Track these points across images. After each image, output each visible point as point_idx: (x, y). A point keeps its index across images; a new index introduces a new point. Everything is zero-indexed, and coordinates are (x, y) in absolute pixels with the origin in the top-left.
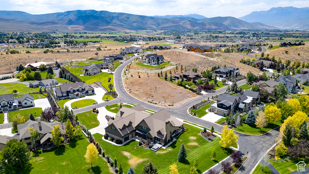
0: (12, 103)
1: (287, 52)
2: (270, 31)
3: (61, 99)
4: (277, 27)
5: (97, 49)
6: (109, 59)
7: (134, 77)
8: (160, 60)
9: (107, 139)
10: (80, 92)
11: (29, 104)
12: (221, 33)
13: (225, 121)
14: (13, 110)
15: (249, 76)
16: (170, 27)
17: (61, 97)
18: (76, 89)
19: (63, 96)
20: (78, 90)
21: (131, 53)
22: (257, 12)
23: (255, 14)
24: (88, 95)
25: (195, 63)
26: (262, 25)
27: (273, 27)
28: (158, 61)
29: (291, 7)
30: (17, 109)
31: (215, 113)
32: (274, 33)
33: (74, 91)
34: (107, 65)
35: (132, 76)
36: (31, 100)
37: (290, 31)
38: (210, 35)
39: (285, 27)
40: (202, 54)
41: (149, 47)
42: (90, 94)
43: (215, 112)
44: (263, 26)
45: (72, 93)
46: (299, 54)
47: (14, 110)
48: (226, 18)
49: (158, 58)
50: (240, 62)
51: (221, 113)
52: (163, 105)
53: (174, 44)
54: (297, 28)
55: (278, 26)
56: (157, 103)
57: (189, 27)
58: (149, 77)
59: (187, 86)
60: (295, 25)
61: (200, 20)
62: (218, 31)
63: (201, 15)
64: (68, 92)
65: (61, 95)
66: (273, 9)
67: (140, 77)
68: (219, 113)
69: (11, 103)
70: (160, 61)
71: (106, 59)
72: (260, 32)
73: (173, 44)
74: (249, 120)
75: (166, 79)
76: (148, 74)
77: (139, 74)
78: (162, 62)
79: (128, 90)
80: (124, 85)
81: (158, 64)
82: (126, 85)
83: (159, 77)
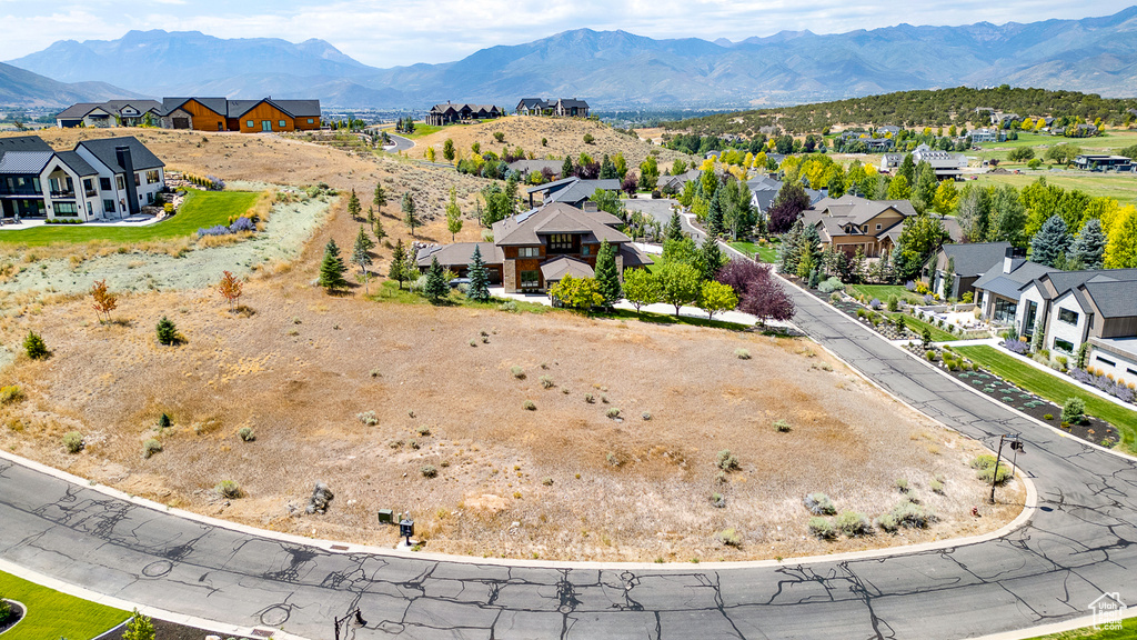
1: (500, 138)
7: (90, 359)
8: (142, 175)
28: (130, 183)
35: (38, 350)
49: (120, 161)
58: (248, 309)
67: (179, 332)
70: (145, 189)
76: (230, 287)
77: (114, 314)
78: (154, 188)
79: (275, 505)
80: (99, 481)
81: (134, 210)
82: (114, 469)
83: (333, 293)
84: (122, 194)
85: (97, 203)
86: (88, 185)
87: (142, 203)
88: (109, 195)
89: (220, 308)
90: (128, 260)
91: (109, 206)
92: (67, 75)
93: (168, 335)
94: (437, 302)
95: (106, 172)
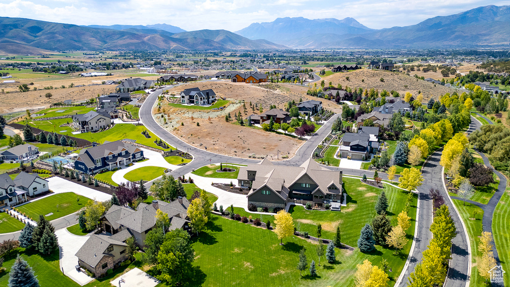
0: (13, 191)
1: (348, 79)
2: (283, 53)
3: (96, 173)
4: (287, 46)
5: (21, 88)
6: (109, 101)
7: (188, 126)
8: (211, 97)
9: (256, 211)
10: (123, 156)
11: (40, 189)
12: (217, 55)
13: (372, 165)
14: (17, 204)
15: (345, 110)
16: (127, 45)
17: (94, 169)
18: (116, 153)
19: (96, 168)
20: (120, 155)
21: (138, 90)
22: (257, 24)
23: (255, 27)
24: (137, 161)
25: (263, 98)
26: (268, 43)
27: (284, 46)
28: (208, 98)
29: (301, 18)
30: (25, 201)
31: (349, 159)
32: (290, 55)
33: (115, 157)
34: (116, 112)
35: (183, 125)
36: (43, 182)
37: (307, 52)
38: (205, 59)
39: (297, 46)
40: (260, 85)
41: (161, 78)
42: (139, 159)
43: (348, 157)
44: (270, 46)
45: (111, 161)
46: (363, 81)
47: (19, 204)
48: (218, 32)
49: (208, 94)
50: (308, 94)
51: (357, 158)
52: (275, 159)
53: (157, 74)
54: (312, 48)
55: (289, 45)
56: (265, 156)
57: (162, 45)
58: (212, 123)
59: (280, 131)
60: (309, 44)
61: (177, 34)
62: (211, 53)
63: (175, 26)
64: (105, 161)
65: (93, 167)
66: (278, 20)
67: (200, 124)
68: (354, 157)
69: (11, 190)
70: (211, 99)
71: (103, 101)
72: (271, 54)
73: (155, 73)
74: (399, 159)
75: (242, 123)
76: (209, 119)
77: (193, 121)
78: (213, 99)
79: (197, 145)
80: (182, 140)
81: (208, 103)
82: (184, 139)
83: (227, 122)
84: (207, 100)
85: (202, 102)
86: (201, 98)
87: (210, 102)
88: (204, 100)
89: (207, 122)
90: (200, 113)
91: (204, 102)
92: (252, 37)
93: (198, 125)
94: (242, 125)
95: (204, 97)
